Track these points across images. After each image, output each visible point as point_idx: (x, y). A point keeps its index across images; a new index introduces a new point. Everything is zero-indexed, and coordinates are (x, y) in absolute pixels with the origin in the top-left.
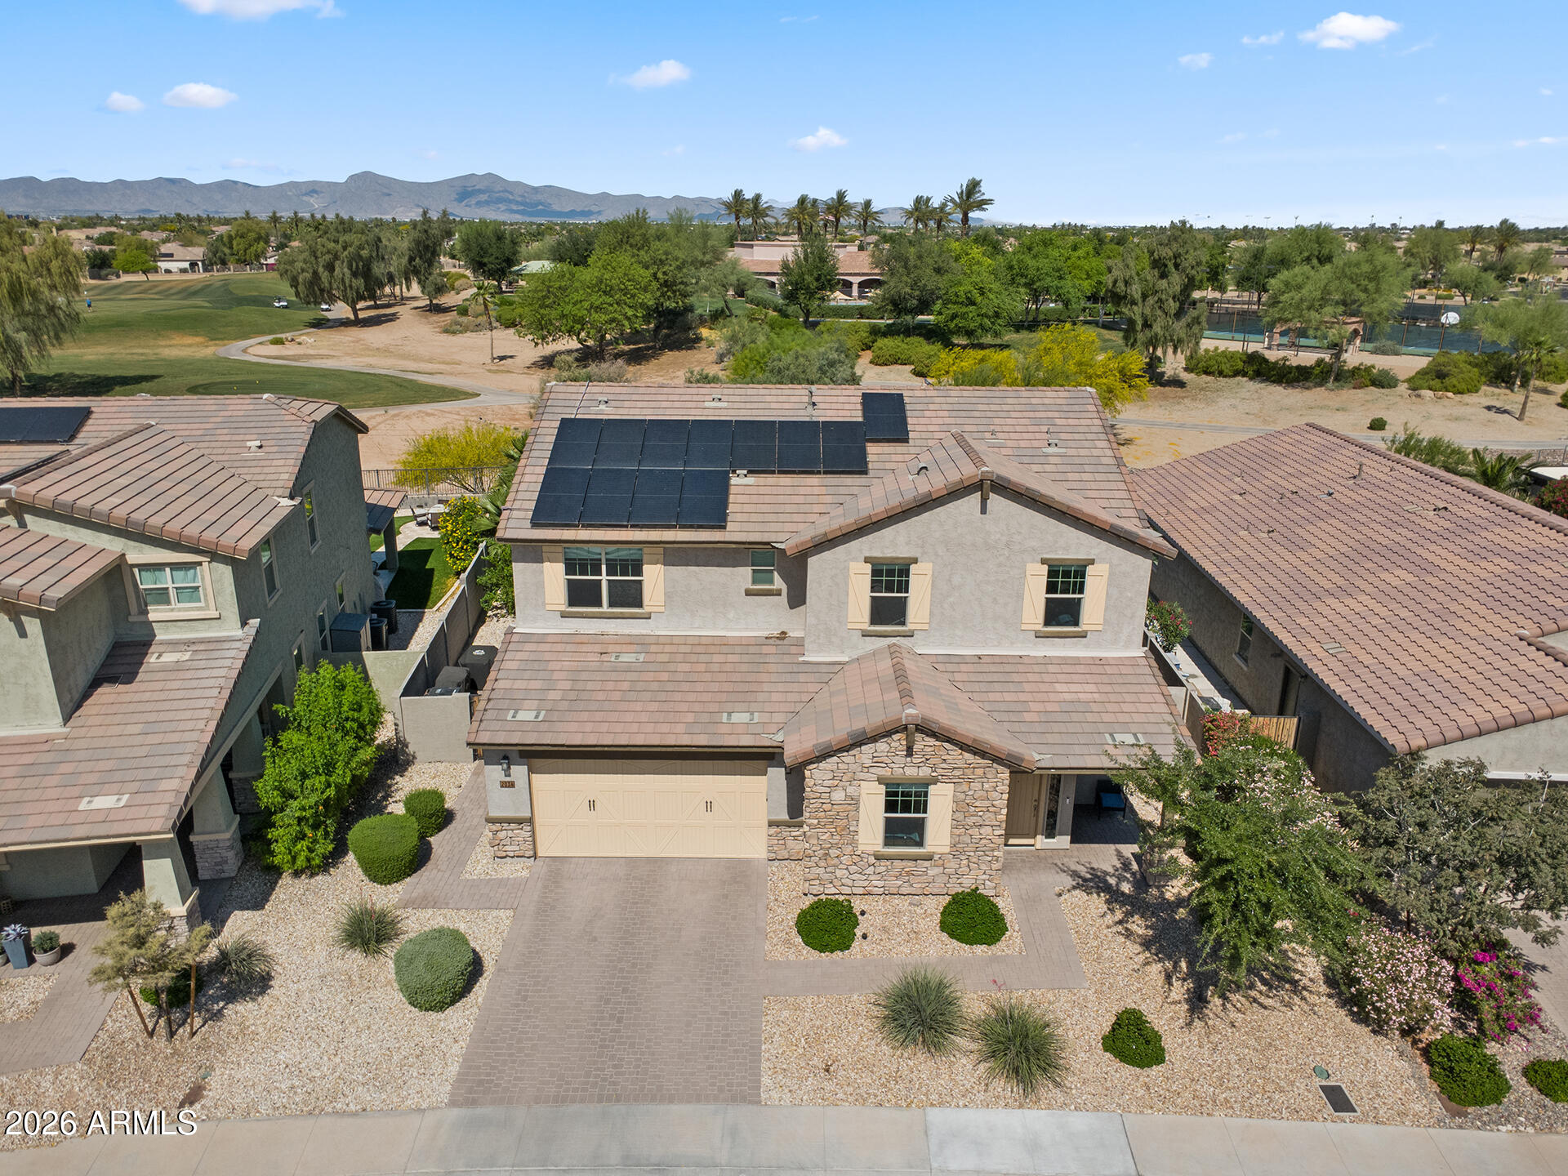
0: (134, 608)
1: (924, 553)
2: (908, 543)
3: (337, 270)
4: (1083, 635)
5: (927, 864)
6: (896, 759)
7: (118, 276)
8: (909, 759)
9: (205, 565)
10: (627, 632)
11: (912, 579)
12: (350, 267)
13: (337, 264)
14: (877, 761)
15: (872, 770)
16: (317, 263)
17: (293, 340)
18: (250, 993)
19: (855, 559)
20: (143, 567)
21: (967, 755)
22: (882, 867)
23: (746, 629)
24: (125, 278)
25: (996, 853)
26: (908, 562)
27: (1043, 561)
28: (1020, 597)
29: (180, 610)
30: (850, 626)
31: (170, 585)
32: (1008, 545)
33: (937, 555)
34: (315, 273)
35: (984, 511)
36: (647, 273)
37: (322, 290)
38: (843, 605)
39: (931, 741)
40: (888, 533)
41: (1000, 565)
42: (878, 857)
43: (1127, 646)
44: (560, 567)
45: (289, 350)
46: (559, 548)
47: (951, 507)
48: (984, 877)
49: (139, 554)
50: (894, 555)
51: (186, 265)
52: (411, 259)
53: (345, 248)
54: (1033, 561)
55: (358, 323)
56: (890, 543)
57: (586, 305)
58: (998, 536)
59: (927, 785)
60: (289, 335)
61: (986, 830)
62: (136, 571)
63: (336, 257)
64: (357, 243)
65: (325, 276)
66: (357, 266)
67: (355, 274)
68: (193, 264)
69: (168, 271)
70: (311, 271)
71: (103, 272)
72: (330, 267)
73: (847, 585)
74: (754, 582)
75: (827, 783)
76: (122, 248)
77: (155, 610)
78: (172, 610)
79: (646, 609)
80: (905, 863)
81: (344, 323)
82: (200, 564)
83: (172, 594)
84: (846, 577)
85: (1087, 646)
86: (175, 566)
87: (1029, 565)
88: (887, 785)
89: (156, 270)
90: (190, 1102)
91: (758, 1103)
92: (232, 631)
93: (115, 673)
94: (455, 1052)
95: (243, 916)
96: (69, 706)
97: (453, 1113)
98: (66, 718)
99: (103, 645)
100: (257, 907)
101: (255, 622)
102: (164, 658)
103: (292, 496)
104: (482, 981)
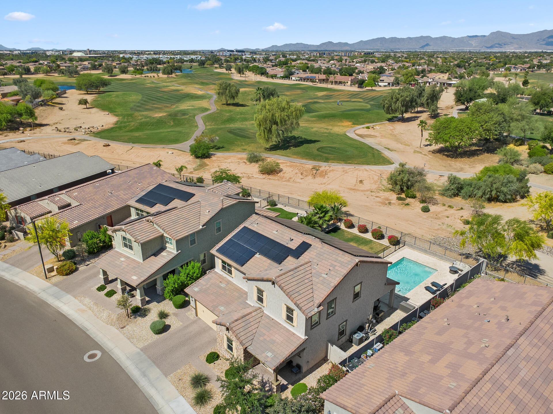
0: (164, 243)
3: (397, 104)
4: (294, 326)
6: (227, 332)
7: (365, 88)
9: (173, 239)
10: (229, 279)
11: (264, 295)
12: (401, 104)
14: (224, 330)
15: (224, 332)
17: (373, 127)
19: (254, 285)
21: (236, 339)
22: (226, 352)
24: (367, 88)
26: (263, 291)
27: (285, 304)
28: (281, 310)
30: (254, 299)
31: (169, 241)
32: (279, 297)
33: (267, 292)
35: (274, 287)
38: (253, 293)
39: (231, 332)
41: (278, 301)
42: (226, 350)
43: (302, 334)
44: (221, 261)
49: (166, 235)
50: (260, 288)
51: (387, 84)
55: (403, 120)
56: (260, 285)
58: (277, 294)
59: (232, 341)
61: (241, 357)
62: (165, 237)
63: (398, 100)
65: (393, 105)
68: (389, 84)
69: (380, 86)
71: (362, 86)
75: (219, 330)
77: (167, 245)
78: (169, 245)
79: (232, 276)
80: (229, 353)
81: (399, 120)
84: (253, 288)
85: (294, 329)
86: (170, 238)
88: (227, 337)
89: (376, 86)
90: (122, 328)
91: (166, 377)
92: (175, 252)
93: (156, 254)
94: (149, 342)
95: (155, 303)
96: (145, 258)
97: (139, 350)
98: (144, 260)
99: (158, 248)
100: (158, 302)
101: (180, 251)
102: (164, 253)
103: (203, 226)
104: (165, 333)
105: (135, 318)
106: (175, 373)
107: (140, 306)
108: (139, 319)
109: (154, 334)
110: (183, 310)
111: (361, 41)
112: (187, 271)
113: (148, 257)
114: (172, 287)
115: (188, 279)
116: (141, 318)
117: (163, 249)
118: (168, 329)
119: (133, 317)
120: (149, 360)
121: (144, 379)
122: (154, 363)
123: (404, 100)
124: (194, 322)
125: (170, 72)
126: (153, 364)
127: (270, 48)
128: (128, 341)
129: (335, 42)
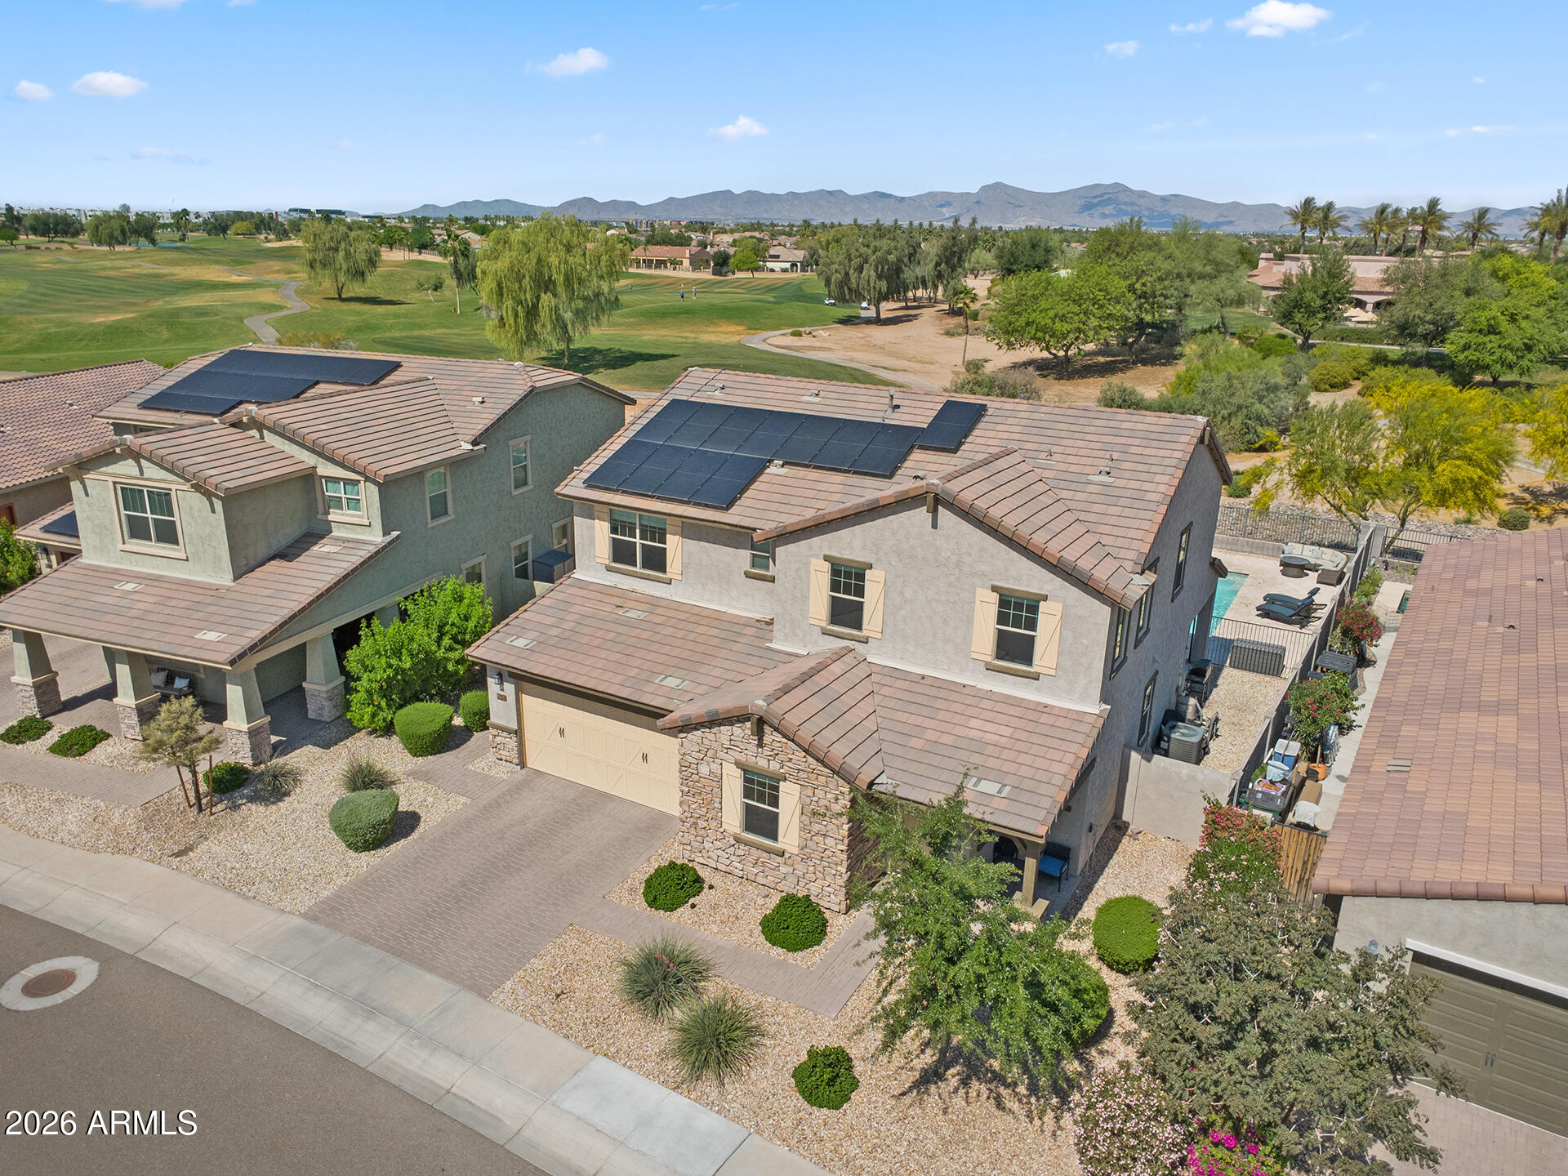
0: (321, 508)
1: (878, 560)
2: (864, 548)
3: (865, 272)
4: (1036, 677)
5: (779, 859)
6: (748, 747)
7: (734, 274)
8: (760, 750)
9: (362, 482)
10: (652, 593)
11: (867, 584)
12: (876, 271)
13: (866, 266)
14: (733, 745)
15: (730, 752)
16: (850, 266)
17: (810, 333)
18: (268, 800)
19: (816, 556)
20: (329, 479)
21: (811, 760)
22: (742, 850)
23: (746, 609)
24: (739, 275)
25: (839, 869)
26: (864, 567)
27: (994, 589)
28: (969, 622)
29: (348, 515)
30: (812, 621)
31: (343, 495)
32: (958, 564)
33: (889, 563)
34: (847, 274)
35: (935, 526)
36: (1124, 284)
37: (850, 290)
38: (805, 598)
39: (779, 737)
40: (845, 533)
41: (950, 585)
42: (738, 840)
43: (1083, 698)
44: (606, 526)
45: (805, 341)
46: (606, 508)
47: (903, 516)
48: (829, 889)
49: (325, 469)
50: (850, 557)
51: (788, 265)
52: (938, 264)
53: (874, 252)
54: (983, 587)
55: (878, 321)
56: (850, 544)
57: (1051, 313)
58: (948, 554)
59: (778, 781)
60: (808, 329)
61: (830, 842)
62: (323, 480)
63: (866, 261)
64: (885, 248)
65: (853, 276)
66: (883, 268)
67: (879, 277)
68: (794, 265)
69: (772, 270)
70: (843, 272)
71: (725, 269)
72: (860, 269)
73: (809, 579)
74: (753, 565)
75: (694, 755)
76: (741, 249)
77: (334, 513)
78: (343, 514)
79: (668, 575)
80: (760, 852)
81: (868, 321)
82: (359, 481)
83: (344, 502)
84: (808, 572)
85: (1038, 690)
86: (347, 482)
87: (979, 591)
88: (745, 771)
89: (761, 269)
90: (178, 855)
91: (485, 997)
92: (376, 538)
93: (288, 553)
94: (339, 882)
95: (309, 751)
96: (242, 568)
97: (298, 921)
98: (237, 577)
99: (292, 531)
100: (326, 745)
101: (395, 534)
102: (322, 548)
103: (475, 443)
104: (403, 841)
105: (235, 807)
106: (521, 973)
107: (247, 762)
108: (256, 813)
109: (352, 853)
110: (448, 757)
111: (671, 199)
112: (438, 611)
113: (252, 563)
114: (390, 666)
115: (446, 641)
116: (262, 809)
117: (315, 533)
118: (413, 828)
119: (220, 807)
120: (367, 948)
121: (371, 1026)
122: (399, 954)
123: (882, 261)
124: (518, 788)
125: (117, 233)
126: (396, 961)
127: (417, 210)
128: (230, 896)
129: (601, 201)
